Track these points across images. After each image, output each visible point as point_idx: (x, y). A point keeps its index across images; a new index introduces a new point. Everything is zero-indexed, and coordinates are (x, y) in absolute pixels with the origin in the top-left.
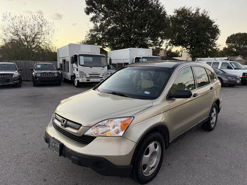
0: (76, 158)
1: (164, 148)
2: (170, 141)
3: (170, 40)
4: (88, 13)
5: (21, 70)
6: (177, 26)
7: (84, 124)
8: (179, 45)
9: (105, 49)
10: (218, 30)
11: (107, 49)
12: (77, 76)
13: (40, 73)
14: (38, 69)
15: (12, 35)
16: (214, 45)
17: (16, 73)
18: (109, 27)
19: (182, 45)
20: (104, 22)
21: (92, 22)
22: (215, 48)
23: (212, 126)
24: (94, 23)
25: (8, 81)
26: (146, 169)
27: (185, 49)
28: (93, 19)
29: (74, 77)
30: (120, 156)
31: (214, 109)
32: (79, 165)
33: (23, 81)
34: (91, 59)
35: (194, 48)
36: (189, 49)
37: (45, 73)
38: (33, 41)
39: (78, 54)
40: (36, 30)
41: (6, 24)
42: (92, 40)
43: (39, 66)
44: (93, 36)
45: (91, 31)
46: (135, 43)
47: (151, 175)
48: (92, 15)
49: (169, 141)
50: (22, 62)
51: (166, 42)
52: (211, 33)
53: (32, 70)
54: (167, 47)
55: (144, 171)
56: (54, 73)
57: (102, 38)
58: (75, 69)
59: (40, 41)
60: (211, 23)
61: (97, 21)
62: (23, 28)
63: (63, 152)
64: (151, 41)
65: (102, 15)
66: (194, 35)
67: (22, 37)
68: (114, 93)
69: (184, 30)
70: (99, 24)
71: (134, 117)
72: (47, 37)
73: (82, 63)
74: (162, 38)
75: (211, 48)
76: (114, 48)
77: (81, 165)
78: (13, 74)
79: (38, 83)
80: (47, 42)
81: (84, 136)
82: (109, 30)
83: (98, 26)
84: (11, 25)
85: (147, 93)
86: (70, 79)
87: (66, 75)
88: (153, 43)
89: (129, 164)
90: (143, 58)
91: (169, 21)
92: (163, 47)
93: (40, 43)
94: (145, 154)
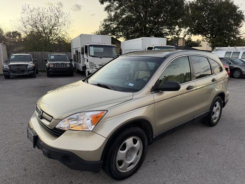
0: (46, 151)
1: (147, 144)
2: (154, 137)
3: (188, 28)
4: (102, 3)
5: (36, 61)
6: (197, 13)
7: (55, 117)
8: (199, 34)
9: (119, 39)
10: (243, 16)
11: (121, 39)
12: (87, 67)
13: (53, 64)
14: (52, 60)
15: (31, 27)
16: (238, 33)
17: (31, 64)
18: (123, 16)
19: (202, 34)
20: (119, 11)
21: (106, 12)
22: (238, 36)
23: (215, 121)
24: (108, 12)
25: (23, 71)
26: (123, 165)
27: (205, 37)
28: (108, 9)
29: (85, 68)
30: (88, 151)
31: (218, 103)
32: (49, 158)
33: (40, 71)
34: (102, 49)
35: (215, 36)
36: (209, 38)
37: (58, 64)
38: (51, 33)
39: (88, 45)
40: (53, 22)
41: (25, 16)
42: (106, 30)
43: (52, 57)
44: (106, 26)
45: (105, 21)
46: (150, 33)
47: (130, 171)
48: (107, 4)
49: (152, 136)
50: (39, 53)
51: (184, 30)
52: (235, 20)
53: (46, 61)
54: (185, 36)
55: (120, 167)
56: (67, 64)
57: (116, 28)
58: (86, 60)
59: (57, 32)
60: (235, 8)
61: (111, 11)
62: (41, 20)
63: (37, 144)
64: (167, 30)
65: (116, 4)
66: (216, 22)
67: (40, 29)
68: (99, 85)
69: (204, 17)
70: (113, 14)
71: (107, 111)
72: (63, 28)
73: (92, 53)
74: (180, 27)
75: (234, 37)
76: (128, 38)
77: (51, 158)
78: (27, 65)
79: (52, 73)
80: (63, 33)
81: (55, 129)
82: (123, 20)
83: (113, 15)
84: (30, 17)
85: (131, 85)
86: (82, 70)
87: (79, 66)
88: (169, 32)
89: (99, 160)
90: (155, 47)
91: (188, 8)
92: (181, 36)
93: (57, 34)
94: (121, 150)
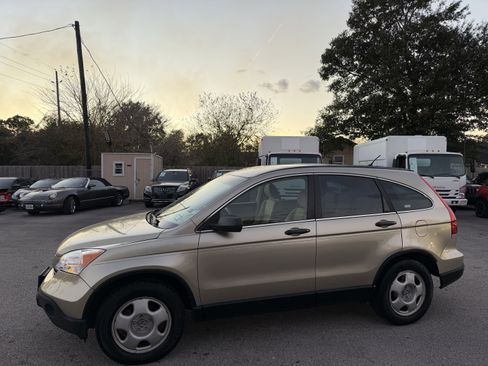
4: (325, 77)
9: (354, 141)
17: (184, 186)
18: (365, 98)
20: (356, 90)
21: (331, 93)
23: (406, 313)
24: (335, 93)
26: (127, 339)
28: (335, 87)
39: (269, 154)
45: (329, 108)
48: (334, 78)
49: (195, 305)
55: (123, 341)
57: (349, 120)
61: (342, 90)
65: (352, 77)
70: (344, 95)
71: (106, 251)
78: (178, 187)
82: (364, 104)
83: (343, 99)
89: (81, 317)
93: (248, 137)
94: (125, 313)
